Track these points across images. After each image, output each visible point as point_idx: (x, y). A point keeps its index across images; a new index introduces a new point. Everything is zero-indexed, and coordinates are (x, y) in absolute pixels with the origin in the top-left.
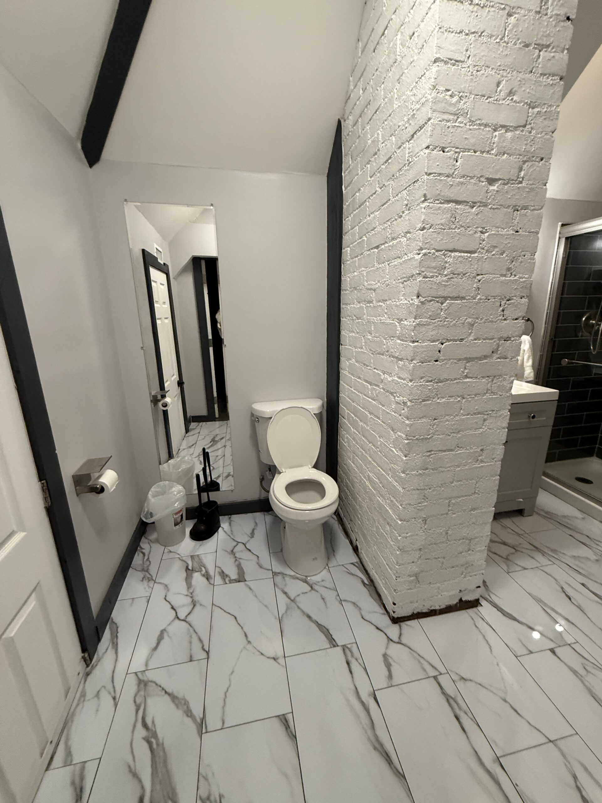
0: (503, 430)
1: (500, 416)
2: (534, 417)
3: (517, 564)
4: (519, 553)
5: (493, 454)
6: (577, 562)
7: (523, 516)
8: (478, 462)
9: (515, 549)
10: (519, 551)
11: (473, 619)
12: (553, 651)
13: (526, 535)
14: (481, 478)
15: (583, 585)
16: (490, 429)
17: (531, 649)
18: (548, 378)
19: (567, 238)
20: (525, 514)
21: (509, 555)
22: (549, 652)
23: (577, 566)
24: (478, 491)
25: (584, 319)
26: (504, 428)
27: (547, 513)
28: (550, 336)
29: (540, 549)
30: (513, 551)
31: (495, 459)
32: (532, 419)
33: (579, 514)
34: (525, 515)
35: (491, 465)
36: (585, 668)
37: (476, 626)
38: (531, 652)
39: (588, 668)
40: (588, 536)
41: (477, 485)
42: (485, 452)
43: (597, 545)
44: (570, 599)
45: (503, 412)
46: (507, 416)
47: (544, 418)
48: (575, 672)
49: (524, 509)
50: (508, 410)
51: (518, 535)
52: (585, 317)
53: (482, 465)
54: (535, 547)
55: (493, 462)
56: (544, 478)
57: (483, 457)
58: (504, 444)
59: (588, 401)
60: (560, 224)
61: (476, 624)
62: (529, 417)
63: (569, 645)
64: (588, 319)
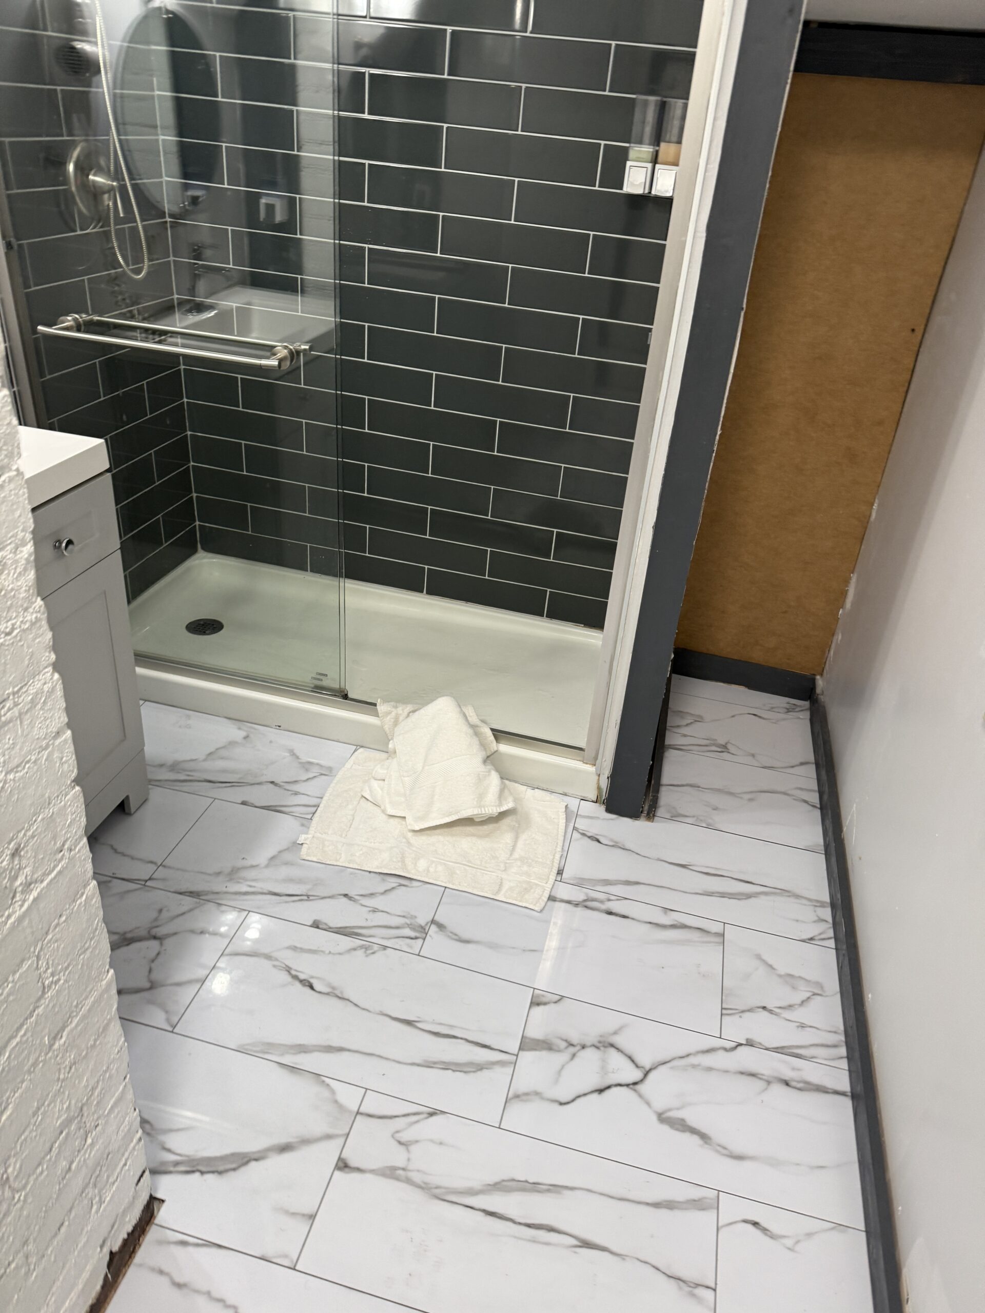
0: (57, 742)
1: (33, 702)
3: (179, 984)
4: (168, 942)
5: (54, 838)
6: (284, 872)
7: (129, 814)
8: (18, 898)
9: (155, 938)
10: (168, 936)
11: (161, 1272)
12: (343, 1165)
13: (161, 874)
14: (47, 933)
15: (316, 925)
16: (15, 769)
17: (308, 1210)
21: (150, 971)
22: (337, 1173)
23: (290, 880)
24: (53, 975)
26: (58, 734)
27: (174, 767)
29: (207, 893)
30: (154, 944)
31: (66, 847)
33: (233, 732)
34: (133, 810)
35: (60, 873)
36: (400, 1143)
37: (179, 1286)
38: (312, 1217)
39: (405, 1136)
40: (272, 782)
41: (43, 963)
42: (27, 853)
43: (296, 793)
44: (311, 987)
45: (38, 685)
46: (53, 690)
48: (391, 1173)
49: (127, 797)
50: (50, 669)
51: (144, 883)
52: (73, 162)
53: (35, 894)
54: (191, 894)
55: (62, 859)
57: (28, 870)
58: (77, 781)
59: (149, 416)
61: (178, 1279)
62: (57, 548)
63: (358, 1113)
64: (83, 169)
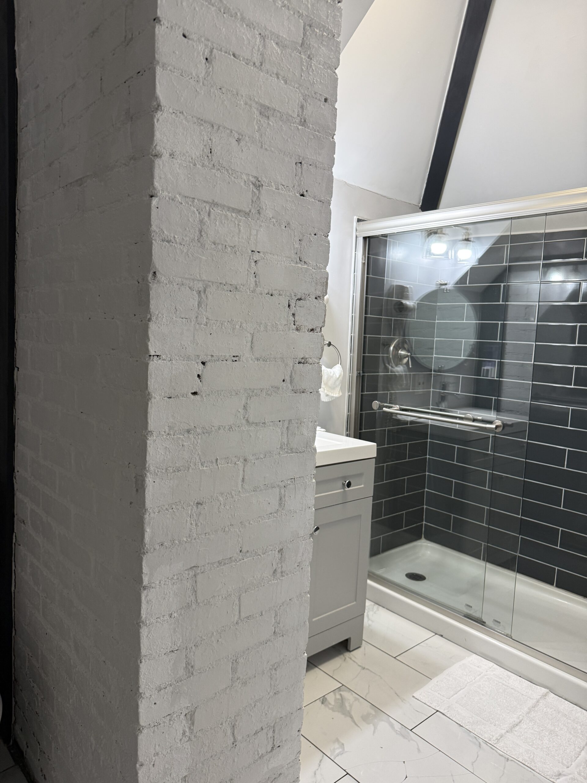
2: (349, 485)
7: (350, 651)
18: (361, 429)
19: (365, 238)
20: (352, 647)
25: (392, 348)
28: (357, 370)
32: (347, 489)
34: (351, 649)
47: (363, 486)
49: (350, 638)
52: (393, 345)
56: (369, 582)
59: (407, 460)
60: (355, 218)
62: (343, 484)
64: (397, 348)
